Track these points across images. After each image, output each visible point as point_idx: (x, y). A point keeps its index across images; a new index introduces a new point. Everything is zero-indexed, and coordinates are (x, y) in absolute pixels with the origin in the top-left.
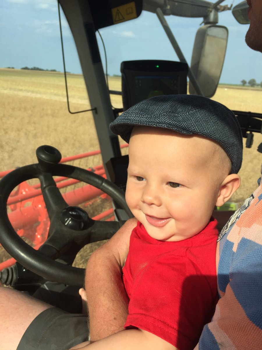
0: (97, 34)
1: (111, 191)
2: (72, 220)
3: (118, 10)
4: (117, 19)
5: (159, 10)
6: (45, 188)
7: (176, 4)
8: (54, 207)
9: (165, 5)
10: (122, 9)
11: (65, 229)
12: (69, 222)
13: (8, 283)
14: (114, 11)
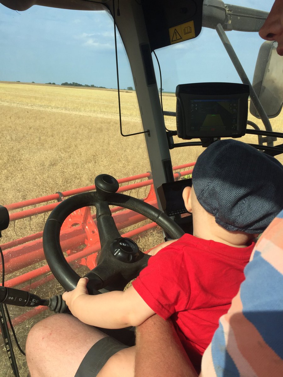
0: (153, 54)
1: (166, 225)
2: (121, 251)
3: (175, 29)
4: (175, 39)
5: (220, 26)
6: (100, 216)
7: (239, 18)
8: (106, 236)
9: (227, 19)
10: (180, 28)
11: (113, 259)
12: (118, 253)
13: (57, 310)
14: (172, 31)
